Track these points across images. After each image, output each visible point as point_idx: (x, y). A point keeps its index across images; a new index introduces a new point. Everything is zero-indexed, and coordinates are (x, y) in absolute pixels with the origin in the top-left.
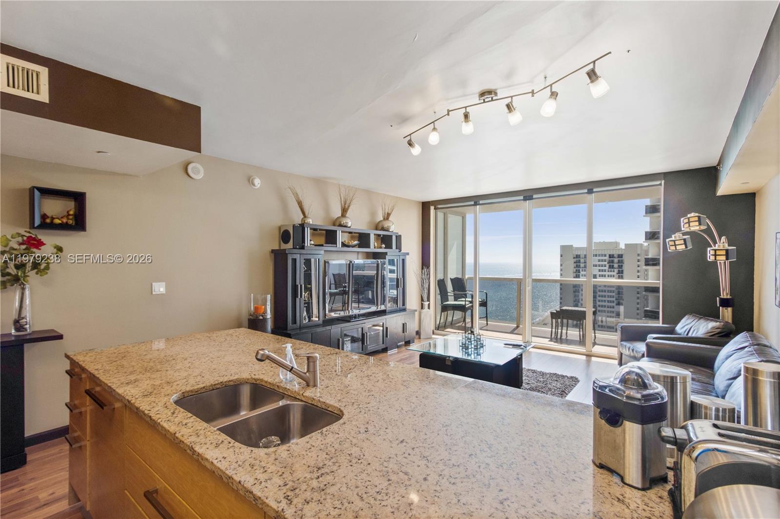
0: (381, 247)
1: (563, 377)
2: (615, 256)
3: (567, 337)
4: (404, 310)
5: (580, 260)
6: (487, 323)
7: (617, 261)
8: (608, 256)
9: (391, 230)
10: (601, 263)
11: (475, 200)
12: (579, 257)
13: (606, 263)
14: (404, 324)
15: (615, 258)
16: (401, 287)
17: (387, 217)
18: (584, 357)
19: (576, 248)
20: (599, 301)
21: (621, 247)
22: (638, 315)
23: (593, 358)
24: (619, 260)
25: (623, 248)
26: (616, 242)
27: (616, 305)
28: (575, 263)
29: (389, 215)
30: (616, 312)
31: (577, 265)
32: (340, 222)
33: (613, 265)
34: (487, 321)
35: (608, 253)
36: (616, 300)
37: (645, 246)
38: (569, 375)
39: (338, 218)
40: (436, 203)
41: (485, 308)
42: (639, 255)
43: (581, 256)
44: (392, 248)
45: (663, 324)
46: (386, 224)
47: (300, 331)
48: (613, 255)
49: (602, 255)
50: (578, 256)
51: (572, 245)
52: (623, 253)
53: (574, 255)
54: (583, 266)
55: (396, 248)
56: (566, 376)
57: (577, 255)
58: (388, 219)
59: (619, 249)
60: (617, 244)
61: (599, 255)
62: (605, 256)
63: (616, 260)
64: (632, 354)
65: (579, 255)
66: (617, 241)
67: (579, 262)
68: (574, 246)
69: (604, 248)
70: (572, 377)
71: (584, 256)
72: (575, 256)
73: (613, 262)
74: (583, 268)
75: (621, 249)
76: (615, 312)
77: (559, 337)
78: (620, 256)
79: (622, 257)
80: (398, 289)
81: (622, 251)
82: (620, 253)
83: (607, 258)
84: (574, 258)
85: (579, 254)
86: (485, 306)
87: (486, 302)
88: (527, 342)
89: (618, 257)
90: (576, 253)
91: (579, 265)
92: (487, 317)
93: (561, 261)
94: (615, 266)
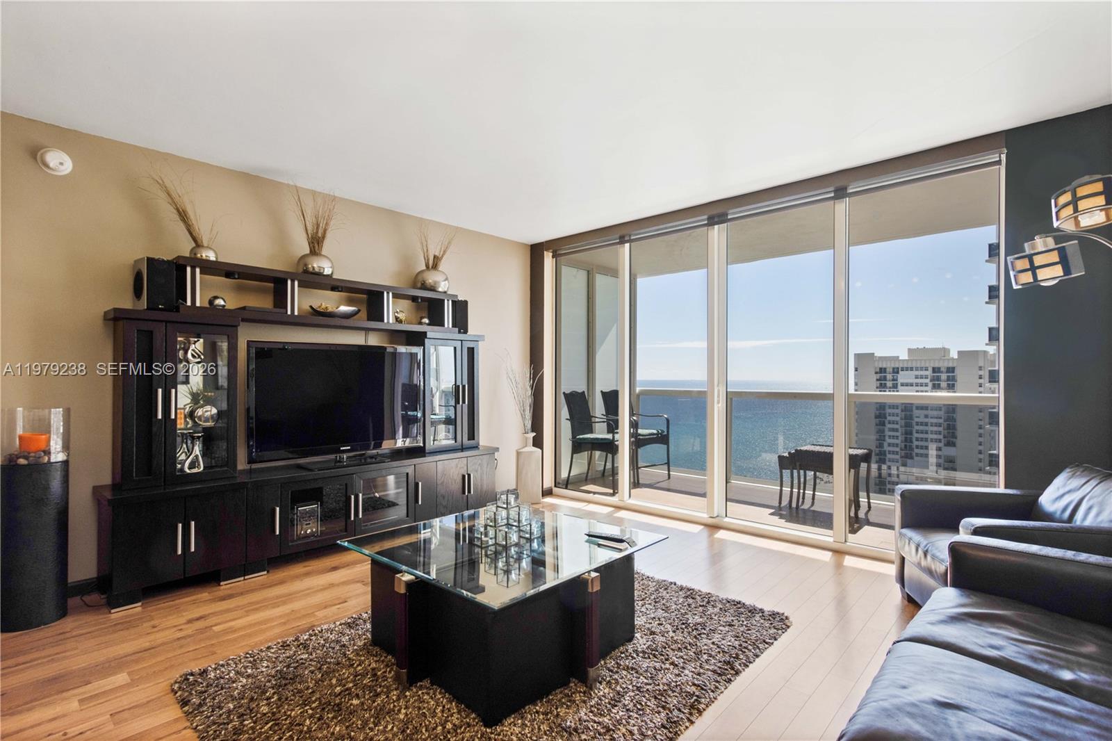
0: (420, 323)
1: (753, 611)
2: (942, 369)
3: (813, 504)
4: (476, 447)
5: (885, 377)
6: (669, 475)
7: (946, 377)
8: (930, 369)
9: (440, 290)
10: (919, 381)
11: (621, 233)
12: (885, 372)
13: (927, 381)
14: (464, 476)
15: (942, 372)
16: (464, 402)
17: (434, 265)
18: (827, 556)
19: (880, 358)
20: (917, 439)
21: (951, 356)
22: (981, 462)
23: (847, 557)
24: (948, 376)
25: (956, 357)
26: (944, 348)
27: (945, 445)
28: (877, 380)
29: (437, 259)
30: (945, 456)
31: (881, 384)
32: (306, 265)
33: (940, 384)
34: (669, 471)
35: (931, 365)
36: (944, 437)
37: (991, 355)
38: (768, 608)
39: (304, 256)
40: (557, 246)
41: (666, 446)
42: (980, 368)
43: (888, 370)
44: (443, 325)
45: (1006, 487)
46: (431, 278)
47: (165, 489)
48: (939, 368)
49: (922, 369)
50: (883, 370)
51: (873, 354)
52: (955, 365)
53: (876, 368)
54: (891, 385)
55: (454, 326)
56: (762, 611)
57: (881, 369)
58: (435, 267)
59: (948, 360)
60: (945, 351)
61: (917, 369)
62: (927, 370)
63: (944, 376)
64: (923, 563)
65: (885, 369)
66: (946, 347)
67: (885, 379)
68: (875, 355)
69: (925, 358)
70: (774, 615)
71: (891, 370)
72: (878, 370)
73: (938, 379)
74: (890, 388)
75: (953, 359)
76: (943, 457)
77: (794, 505)
78: (951, 370)
79: (953, 372)
80: (459, 407)
81: (953, 363)
82: (951, 365)
83: (929, 373)
84: (876, 373)
85: (884, 366)
86: (664, 444)
87: (667, 436)
88: (718, 516)
89: (947, 372)
90: (881, 366)
91: (885, 384)
92: (668, 464)
93: (855, 378)
94: (941, 386)
